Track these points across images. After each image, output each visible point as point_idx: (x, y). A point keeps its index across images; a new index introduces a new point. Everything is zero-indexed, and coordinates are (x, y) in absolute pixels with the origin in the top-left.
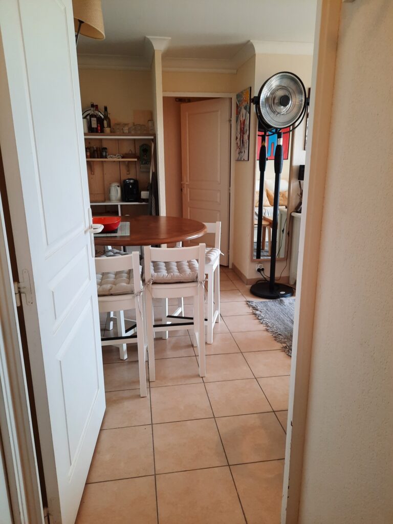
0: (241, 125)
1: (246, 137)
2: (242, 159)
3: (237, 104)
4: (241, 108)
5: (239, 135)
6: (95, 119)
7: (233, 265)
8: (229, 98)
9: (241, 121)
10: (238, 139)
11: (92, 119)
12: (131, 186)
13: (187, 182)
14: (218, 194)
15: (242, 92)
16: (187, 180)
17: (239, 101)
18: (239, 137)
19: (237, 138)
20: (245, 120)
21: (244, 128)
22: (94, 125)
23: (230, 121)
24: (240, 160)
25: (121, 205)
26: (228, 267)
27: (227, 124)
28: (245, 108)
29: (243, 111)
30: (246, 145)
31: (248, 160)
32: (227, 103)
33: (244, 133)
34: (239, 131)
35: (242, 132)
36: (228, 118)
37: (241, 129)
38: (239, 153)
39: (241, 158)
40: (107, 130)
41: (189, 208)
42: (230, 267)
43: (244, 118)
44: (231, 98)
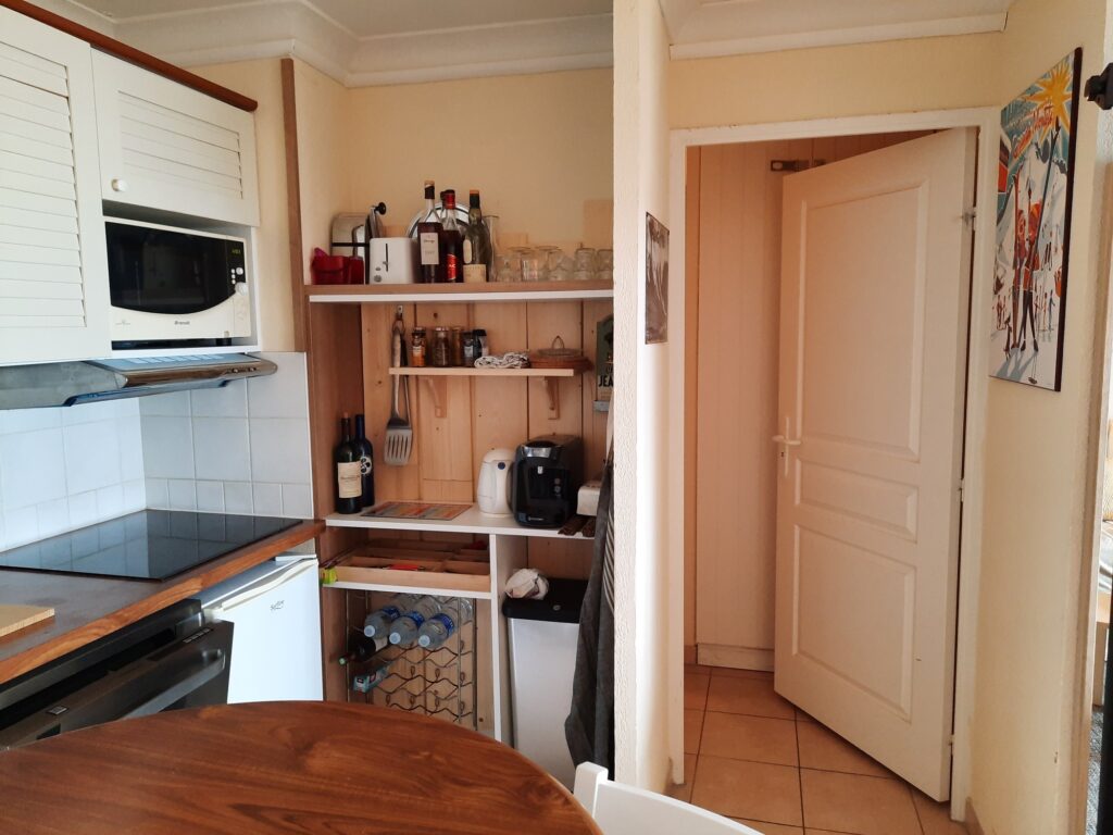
0: (1019, 227)
1: (1045, 281)
2: (1025, 379)
3: (1003, 147)
4: (1023, 159)
5: (1011, 274)
6: (434, 236)
7: (969, 806)
8: (968, 129)
9: (1019, 213)
10: (1006, 291)
11: (423, 236)
12: (540, 470)
13: (793, 437)
14: (911, 501)
15: (1031, 91)
16: (793, 434)
17: (1010, 134)
18: (1008, 282)
19: (999, 285)
20: (1040, 207)
21: (1033, 242)
22: (430, 256)
23: (970, 218)
24: (1015, 380)
25: (500, 537)
26: (946, 805)
27: (958, 233)
28: (1046, 154)
29: (1035, 169)
30: (1048, 319)
31: (1058, 388)
32: (959, 149)
33: (1033, 264)
34: (1010, 254)
35: (1028, 257)
36: (958, 206)
37: (1019, 247)
38: (1007, 350)
39: (1018, 372)
40: (474, 272)
41: (797, 530)
42: (958, 811)
43: (1036, 198)
44: (978, 129)
